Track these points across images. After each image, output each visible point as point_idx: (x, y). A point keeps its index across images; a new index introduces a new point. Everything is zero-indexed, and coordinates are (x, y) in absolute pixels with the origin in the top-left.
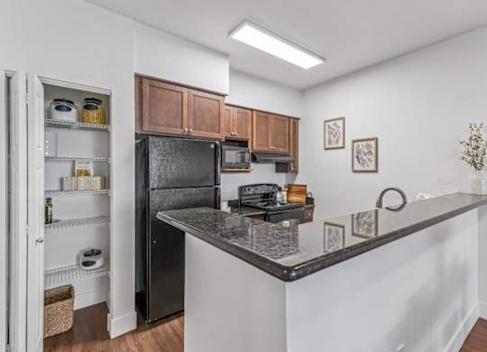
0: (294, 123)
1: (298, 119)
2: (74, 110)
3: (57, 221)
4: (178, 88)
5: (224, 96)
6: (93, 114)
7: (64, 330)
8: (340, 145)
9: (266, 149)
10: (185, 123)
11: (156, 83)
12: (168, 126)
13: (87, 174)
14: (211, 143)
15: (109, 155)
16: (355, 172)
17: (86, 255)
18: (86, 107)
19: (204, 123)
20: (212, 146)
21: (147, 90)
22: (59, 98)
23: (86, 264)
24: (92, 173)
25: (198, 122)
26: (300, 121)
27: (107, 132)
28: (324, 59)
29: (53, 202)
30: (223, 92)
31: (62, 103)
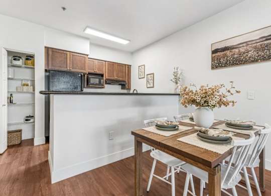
0: (128, 67)
1: (130, 66)
2: (21, 60)
3: (15, 104)
4: (65, 52)
5: (87, 55)
6: (29, 62)
7: (17, 143)
8: (143, 77)
9: (113, 78)
10: (68, 66)
11: (54, 50)
12: (60, 67)
13: (27, 85)
14: (79, 74)
15: (34, 78)
16: (148, 88)
17: (27, 117)
18: (27, 59)
19: (77, 66)
20: (80, 75)
21: (50, 53)
22: (14, 56)
23: (26, 120)
24: (29, 85)
25: (75, 66)
26: (131, 67)
27: (34, 68)
28: (130, 41)
29: (13, 96)
30: (87, 54)
31: (16, 58)
